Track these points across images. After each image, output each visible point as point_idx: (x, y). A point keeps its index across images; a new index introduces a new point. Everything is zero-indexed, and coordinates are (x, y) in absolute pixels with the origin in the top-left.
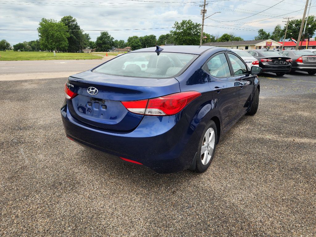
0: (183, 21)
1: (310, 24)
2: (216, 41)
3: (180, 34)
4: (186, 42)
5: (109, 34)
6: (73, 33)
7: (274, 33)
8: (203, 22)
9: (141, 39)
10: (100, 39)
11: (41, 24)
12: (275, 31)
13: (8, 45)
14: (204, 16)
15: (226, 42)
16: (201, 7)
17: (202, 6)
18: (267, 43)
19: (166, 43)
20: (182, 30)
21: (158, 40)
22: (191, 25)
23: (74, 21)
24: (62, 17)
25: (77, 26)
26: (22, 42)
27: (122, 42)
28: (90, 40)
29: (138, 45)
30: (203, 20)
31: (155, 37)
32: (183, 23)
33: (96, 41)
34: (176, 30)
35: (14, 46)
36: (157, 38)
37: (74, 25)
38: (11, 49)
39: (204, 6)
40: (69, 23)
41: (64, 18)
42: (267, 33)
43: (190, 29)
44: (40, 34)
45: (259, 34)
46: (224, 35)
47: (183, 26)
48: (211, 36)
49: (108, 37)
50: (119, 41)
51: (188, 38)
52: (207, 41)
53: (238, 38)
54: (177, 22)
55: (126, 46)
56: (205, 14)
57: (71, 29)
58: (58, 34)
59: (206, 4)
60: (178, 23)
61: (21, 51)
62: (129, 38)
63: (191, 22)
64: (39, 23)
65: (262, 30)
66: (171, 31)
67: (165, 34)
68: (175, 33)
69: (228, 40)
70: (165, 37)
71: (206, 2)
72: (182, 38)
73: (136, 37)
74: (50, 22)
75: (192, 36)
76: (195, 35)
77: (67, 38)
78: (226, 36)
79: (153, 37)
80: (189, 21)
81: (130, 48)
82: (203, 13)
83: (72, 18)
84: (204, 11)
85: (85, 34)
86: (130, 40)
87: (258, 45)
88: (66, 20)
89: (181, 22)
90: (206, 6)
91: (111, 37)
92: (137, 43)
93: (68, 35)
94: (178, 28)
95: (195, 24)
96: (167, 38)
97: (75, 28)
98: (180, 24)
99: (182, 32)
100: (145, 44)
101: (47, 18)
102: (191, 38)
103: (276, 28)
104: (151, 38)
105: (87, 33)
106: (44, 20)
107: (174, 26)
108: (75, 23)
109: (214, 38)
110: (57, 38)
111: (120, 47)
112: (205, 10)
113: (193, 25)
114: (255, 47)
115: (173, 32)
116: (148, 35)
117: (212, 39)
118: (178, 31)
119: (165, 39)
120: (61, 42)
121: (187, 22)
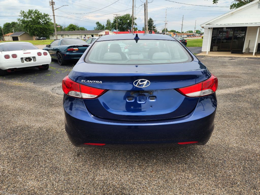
1: (129, 20)
2: (64, 30)
7: (107, 25)
8: (54, 13)
12: (107, 23)
14: (53, 7)
15: (73, 31)
18: (106, 32)
19: (13, 31)
20: (30, 19)
21: (3, 27)
22: (39, 15)
30: (53, 10)
32: (30, 12)
42: (102, 25)
45: (97, 25)
46: (71, 25)
47: (31, 15)
51: (39, 26)
53: (82, 28)
54: (22, 11)
56: (54, 6)
60: (24, 12)
63: (38, 12)
65: (99, 22)
66: (18, 19)
67: (11, 22)
68: (24, 22)
69: (74, 30)
70: (11, 25)
75: (42, 25)
76: (45, 24)
78: (72, 26)
80: (36, 10)
82: (52, 4)
87: (100, 34)
94: (25, 16)
95: (43, 14)
96: (13, 26)
98: (26, 13)
99: (31, 21)
103: (108, 21)
107: (21, 15)
109: (62, 27)
112: (53, 2)
113: (41, 14)
114: (98, 35)
115: (21, 20)
117: (60, 28)
118: (26, 19)
119: (11, 27)
121: (33, 11)
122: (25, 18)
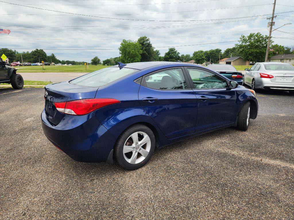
0: (251, 34)
3: (246, 47)
4: (253, 55)
5: (176, 50)
6: (146, 50)
8: (270, 34)
9: (206, 53)
10: (167, 55)
11: (122, 44)
13: (99, 60)
14: (271, 28)
16: (268, 20)
17: (270, 19)
19: (231, 56)
20: (248, 44)
21: (223, 53)
22: (260, 38)
23: (148, 40)
24: (139, 38)
25: (150, 45)
26: (109, 59)
27: (188, 56)
28: (160, 56)
29: (202, 58)
30: (271, 32)
31: (220, 50)
32: (251, 36)
33: (164, 56)
34: (242, 43)
35: (104, 62)
36: (223, 52)
37: (147, 43)
38: (101, 64)
39: (273, 18)
40: (144, 42)
41: (140, 38)
43: (258, 41)
44: (121, 52)
47: (251, 39)
48: (286, 48)
49: (175, 52)
50: (185, 55)
51: (255, 50)
52: (279, 53)
54: (243, 36)
55: (191, 59)
56: (273, 27)
57: (145, 47)
58: (133, 52)
59: (274, 16)
60: (244, 37)
61: (108, 65)
62: (195, 52)
63: (261, 35)
64: (121, 43)
66: (236, 45)
67: (231, 48)
68: (241, 47)
70: (231, 50)
71: (274, 15)
72: (248, 51)
73: (202, 52)
74: (128, 42)
75: (260, 49)
76: (264, 47)
77: (140, 54)
79: (218, 51)
80: (258, 33)
81: (194, 61)
82: (271, 25)
83: (146, 38)
84: (272, 24)
85: (156, 51)
86: (195, 54)
88: (141, 40)
89: (249, 35)
90: (274, 18)
91: (177, 52)
92: (201, 57)
93: (141, 51)
94: (245, 41)
95: (264, 37)
96: (233, 51)
97: (148, 46)
98: (246, 38)
99: (249, 45)
100: (209, 57)
101: (127, 40)
102: (258, 51)
104: (216, 51)
105: (158, 50)
106: (124, 41)
107: (240, 40)
108: (148, 42)
110: (132, 54)
111: (186, 61)
113: (262, 37)
115: (239, 46)
116: (213, 49)
117: (286, 51)
118: (244, 44)
119: (231, 53)
120: (134, 58)
121: (255, 35)
122: (243, 42)
